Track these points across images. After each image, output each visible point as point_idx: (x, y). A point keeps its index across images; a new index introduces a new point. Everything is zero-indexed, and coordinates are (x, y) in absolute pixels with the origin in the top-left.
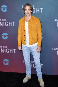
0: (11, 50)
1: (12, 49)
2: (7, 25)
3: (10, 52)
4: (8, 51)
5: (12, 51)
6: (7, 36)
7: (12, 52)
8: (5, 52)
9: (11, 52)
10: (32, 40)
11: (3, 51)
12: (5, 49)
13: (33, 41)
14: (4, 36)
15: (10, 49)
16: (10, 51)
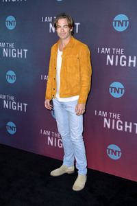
0: (128, 125)
1: (131, 124)
3: (126, 130)
4: (121, 127)
5: (130, 127)
6: (122, 89)
7: (130, 131)
8: (113, 128)
9: (128, 129)
11: (109, 125)
12: (114, 121)
14: (115, 88)
15: (126, 123)
16: (126, 126)
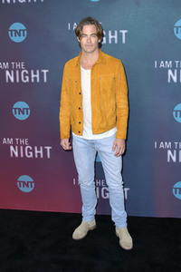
0: (39, 149)
1: (41, 148)
2: (28, 80)
3: (36, 156)
4: (31, 153)
5: (41, 152)
6: (27, 109)
7: (42, 156)
8: (22, 155)
9: (39, 154)
10: (102, 122)
11: (16, 154)
12: (21, 148)
13: (104, 125)
14: (19, 109)
15: (36, 148)
16: (37, 152)
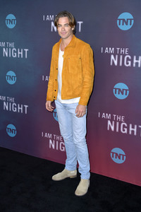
0: (133, 127)
1: (136, 126)
3: (130, 133)
4: (126, 129)
5: (135, 130)
6: (126, 90)
7: (135, 134)
8: (117, 130)
9: (133, 132)
11: (113, 128)
12: (118, 123)
14: (119, 90)
16: (131, 129)
